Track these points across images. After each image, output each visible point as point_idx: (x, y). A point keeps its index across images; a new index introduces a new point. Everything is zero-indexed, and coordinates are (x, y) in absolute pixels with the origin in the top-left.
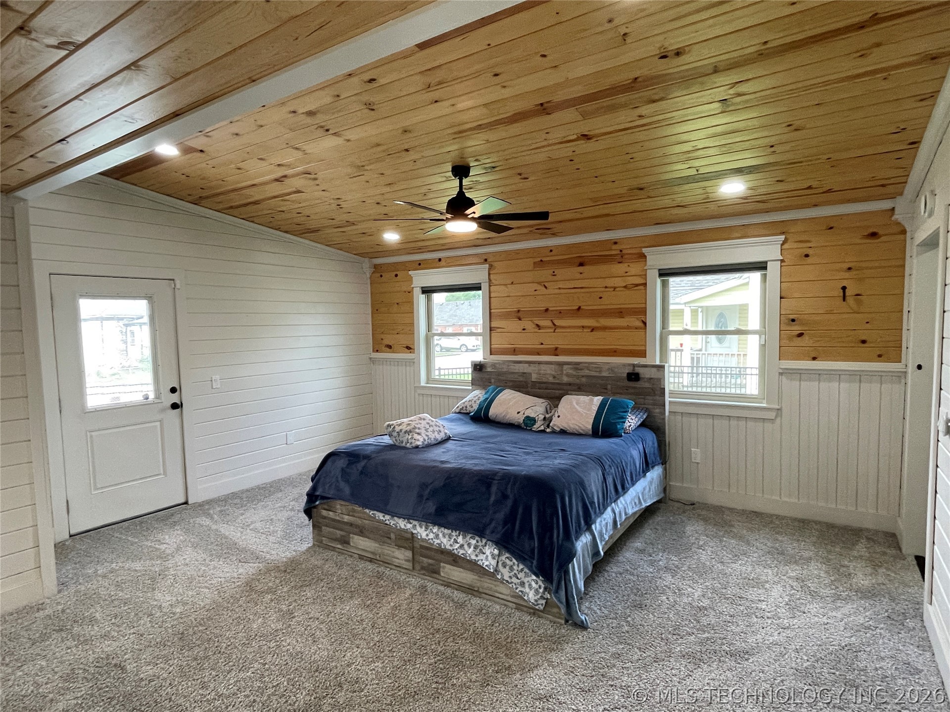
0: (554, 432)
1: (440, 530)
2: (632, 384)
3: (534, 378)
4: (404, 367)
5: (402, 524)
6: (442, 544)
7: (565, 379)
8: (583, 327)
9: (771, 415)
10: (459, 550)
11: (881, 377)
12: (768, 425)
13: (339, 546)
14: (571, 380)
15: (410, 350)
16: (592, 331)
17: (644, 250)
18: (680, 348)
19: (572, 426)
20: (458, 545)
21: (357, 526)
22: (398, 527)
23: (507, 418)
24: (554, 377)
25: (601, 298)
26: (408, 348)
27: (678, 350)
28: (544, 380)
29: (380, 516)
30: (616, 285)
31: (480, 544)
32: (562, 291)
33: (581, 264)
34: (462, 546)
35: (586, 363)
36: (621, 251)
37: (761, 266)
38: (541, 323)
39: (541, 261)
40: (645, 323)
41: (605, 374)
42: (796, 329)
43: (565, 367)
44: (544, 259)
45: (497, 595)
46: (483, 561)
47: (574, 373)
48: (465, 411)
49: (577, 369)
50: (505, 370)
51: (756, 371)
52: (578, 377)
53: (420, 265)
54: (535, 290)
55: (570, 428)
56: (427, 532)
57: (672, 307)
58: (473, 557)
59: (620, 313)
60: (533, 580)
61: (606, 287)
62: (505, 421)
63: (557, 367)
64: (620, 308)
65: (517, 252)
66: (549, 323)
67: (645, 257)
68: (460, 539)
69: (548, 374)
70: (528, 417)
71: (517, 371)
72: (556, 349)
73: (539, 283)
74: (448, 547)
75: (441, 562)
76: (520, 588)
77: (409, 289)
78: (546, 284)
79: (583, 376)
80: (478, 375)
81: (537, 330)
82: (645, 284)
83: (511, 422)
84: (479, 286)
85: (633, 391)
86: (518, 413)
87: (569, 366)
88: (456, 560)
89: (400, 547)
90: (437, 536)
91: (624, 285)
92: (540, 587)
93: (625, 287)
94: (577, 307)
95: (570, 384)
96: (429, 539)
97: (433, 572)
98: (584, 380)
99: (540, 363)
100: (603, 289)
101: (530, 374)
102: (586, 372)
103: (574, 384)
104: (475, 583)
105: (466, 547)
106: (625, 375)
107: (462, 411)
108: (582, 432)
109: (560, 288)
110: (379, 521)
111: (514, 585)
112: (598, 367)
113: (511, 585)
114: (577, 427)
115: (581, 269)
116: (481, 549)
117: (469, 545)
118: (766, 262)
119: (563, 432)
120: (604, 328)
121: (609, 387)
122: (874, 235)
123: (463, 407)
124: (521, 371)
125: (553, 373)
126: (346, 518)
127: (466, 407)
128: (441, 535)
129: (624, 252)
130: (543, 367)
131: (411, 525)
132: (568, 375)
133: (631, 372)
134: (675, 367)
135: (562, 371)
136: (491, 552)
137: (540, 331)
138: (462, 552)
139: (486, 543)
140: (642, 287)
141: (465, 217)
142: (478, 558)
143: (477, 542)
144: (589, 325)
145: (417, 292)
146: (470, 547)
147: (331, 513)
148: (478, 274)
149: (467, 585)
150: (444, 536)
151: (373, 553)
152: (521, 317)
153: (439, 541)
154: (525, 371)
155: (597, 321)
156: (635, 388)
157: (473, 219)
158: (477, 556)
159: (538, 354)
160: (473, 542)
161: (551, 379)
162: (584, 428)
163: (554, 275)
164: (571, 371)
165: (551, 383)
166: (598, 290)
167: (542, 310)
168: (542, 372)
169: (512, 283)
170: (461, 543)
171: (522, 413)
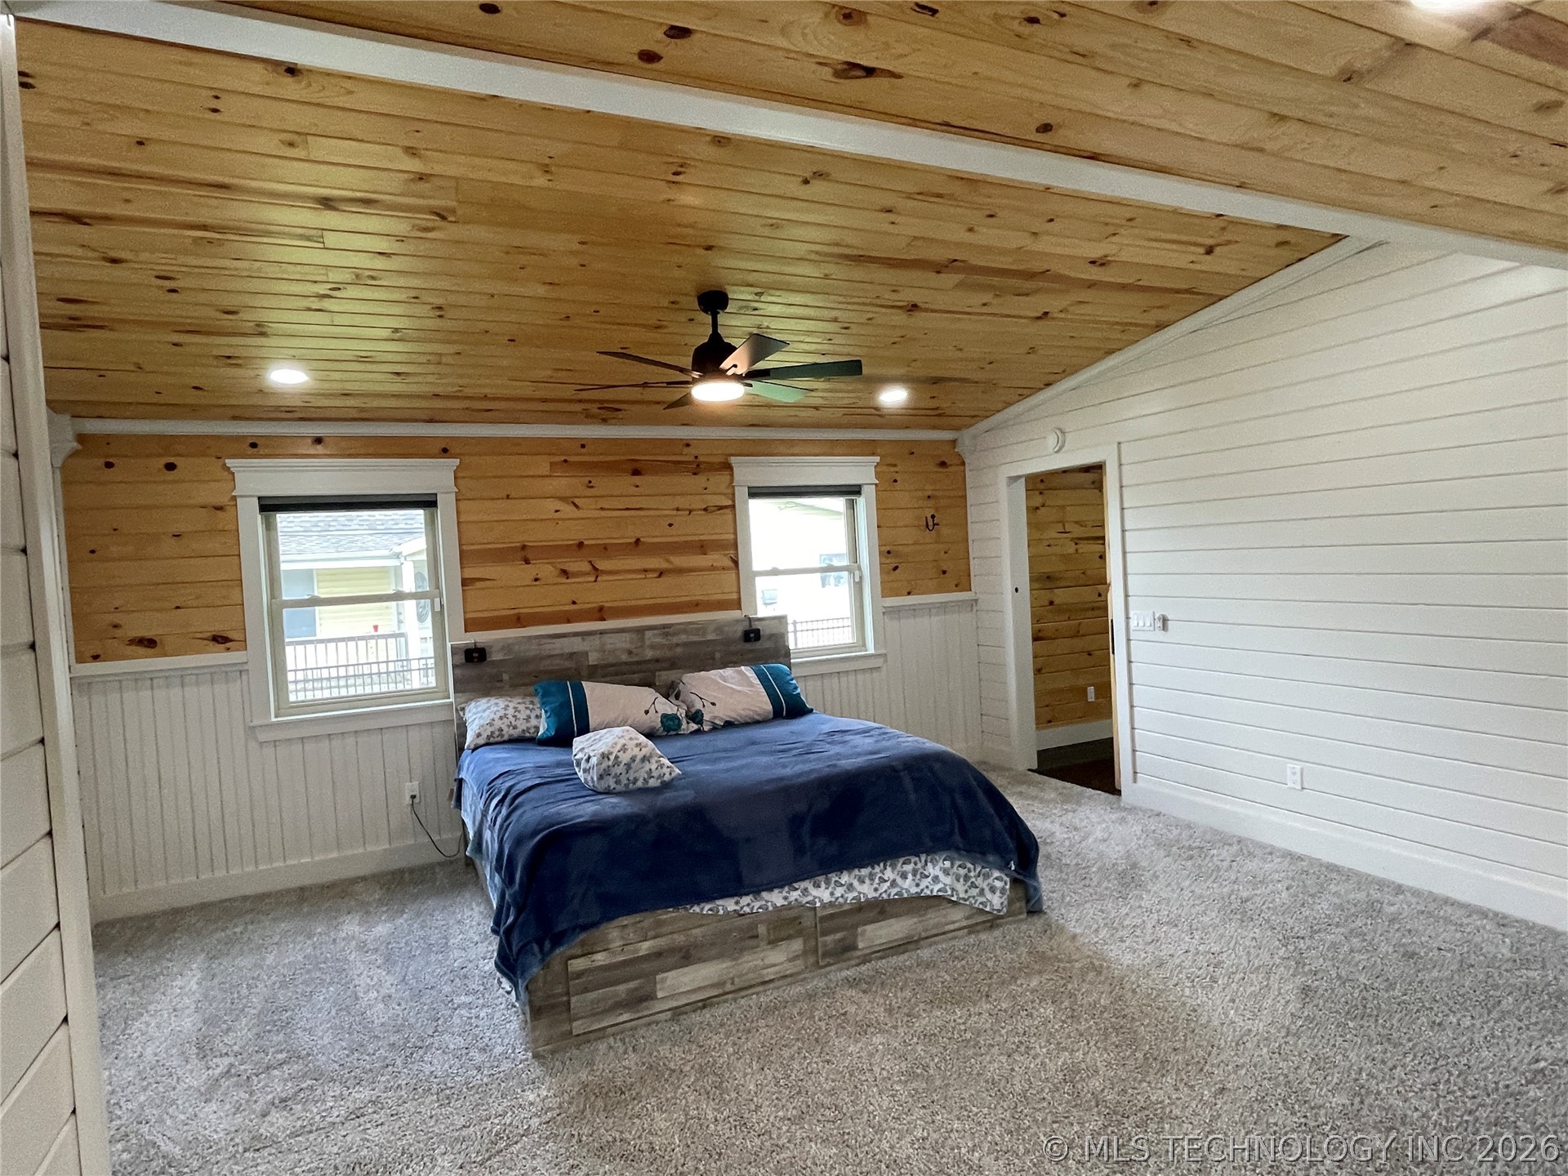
1: (853, 876)
2: (748, 646)
3: (593, 659)
5: (776, 898)
6: (862, 896)
7: (649, 654)
8: (645, 571)
10: (889, 892)
12: (875, 675)
14: (658, 654)
15: (228, 645)
16: (660, 575)
17: (733, 460)
18: (373, 633)
20: (888, 884)
21: (672, 951)
22: (771, 908)
24: (630, 653)
25: (670, 525)
26: (220, 640)
28: (612, 660)
29: (730, 904)
30: (692, 507)
31: (919, 866)
32: (603, 513)
33: (636, 472)
34: (894, 883)
35: (678, 624)
36: (696, 457)
37: (854, 490)
38: (572, 567)
39: (565, 461)
40: (736, 563)
41: (710, 637)
42: (893, 561)
43: (648, 634)
44: (571, 459)
45: (948, 928)
46: (931, 887)
47: (664, 641)
49: (666, 635)
50: (533, 653)
52: (671, 647)
53: (253, 447)
54: (557, 511)
55: (741, 717)
56: (830, 889)
58: (914, 890)
59: (702, 548)
60: (997, 878)
61: (678, 509)
63: (634, 636)
64: (700, 541)
66: (588, 568)
67: (728, 467)
68: (889, 874)
69: (618, 649)
70: (664, 716)
71: (556, 652)
72: (601, 609)
73: (563, 499)
74: (871, 895)
75: (857, 927)
76: (980, 900)
77: (223, 500)
78: (576, 501)
79: (677, 645)
80: (472, 671)
81: (564, 580)
82: (733, 506)
84: (432, 499)
85: (751, 655)
86: (647, 712)
87: (655, 632)
88: (880, 909)
89: (773, 943)
90: (850, 887)
91: (704, 506)
92: (1006, 884)
93: (705, 510)
94: (633, 540)
95: (657, 661)
96: (837, 898)
97: (845, 949)
98: (679, 650)
99: (602, 633)
100: (675, 512)
101: (586, 654)
102: (683, 638)
103: (664, 659)
104: (916, 929)
105: (899, 881)
106: (739, 635)
108: (757, 717)
109: (602, 509)
110: (728, 916)
111: (971, 899)
112: (701, 628)
113: (967, 903)
114: (751, 713)
115: (637, 479)
116: (922, 873)
117: (904, 876)
118: (860, 486)
119: (729, 725)
120: (680, 571)
121: (718, 655)
122: (943, 464)
123: (492, 733)
124: (567, 651)
125: (627, 646)
126: (645, 947)
127: (501, 730)
128: (856, 883)
129: (701, 459)
130: (607, 639)
131: (799, 892)
132: (652, 647)
133: (747, 628)
135: (642, 640)
136: (941, 868)
137: (568, 581)
138: (894, 891)
139: (926, 862)
140: (729, 511)
142: (921, 887)
143: (916, 864)
144: (652, 566)
146: (906, 878)
147: (596, 957)
148: (436, 476)
149: (902, 939)
150: (862, 881)
151: (714, 986)
152: (529, 557)
153: (855, 894)
154: (575, 650)
155: (668, 561)
156: (752, 651)
158: (918, 885)
159: (568, 621)
160: (909, 868)
161: (624, 657)
162: (761, 712)
163: (592, 487)
164: (658, 640)
165: (626, 663)
166: (667, 512)
167: (571, 545)
168: (608, 647)
169: (508, 497)
170: (891, 878)
171: (652, 711)
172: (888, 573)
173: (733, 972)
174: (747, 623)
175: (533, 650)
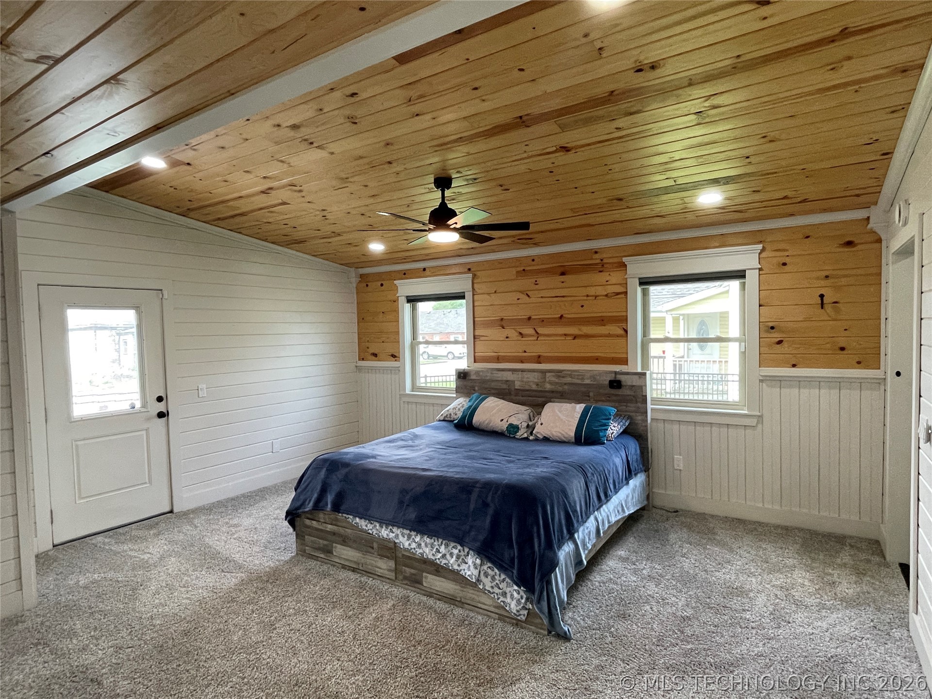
0: (537, 440)
1: (423, 539)
2: (613, 391)
3: (518, 385)
4: (389, 376)
5: (385, 533)
6: (425, 554)
7: (548, 387)
8: (565, 335)
9: (753, 422)
10: (441, 560)
11: (861, 383)
12: (749, 431)
13: (322, 556)
14: (553, 388)
15: (396, 359)
16: (575, 338)
17: (624, 259)
18: (662, 355)
19: (554, 433)
20: (441, 555)
21: (339, 535)
22: (381, 537)
23: (491, 425)
24: (537, 385)
25: (582, 306)
26: (393, 356)
27: (661, 357)
28: (527, 388)
29: (363, 524)
30: (597, 294)
31: (462, 553)
32: (543, 300)
33: (563, 274)
34: (444, 556)
35: (568, 371)
36: (602, 260)
37: (740, 275)
38: (524, 331)
39: (524, 270)
40: (626, 331)
41: (587, 382)
42: (776, 336)
43: (548, 375)
44: (527, 268)
45: (480, 605)
46: (466, 571)
47: (557, 381)
48: (449, 419)
49: (559, 377)
50: (488, 378)
51: (737, 378)
52: (561, 385)
53: (405, 275)
54: (518, 299)
55: (553, 435)
56: (410, 542)
57: (652, 315)
58: (456, 567)
59: (602, 321)
60: (515, 590)
61: (587, 296)
62: (489, 428)
63: (540, 374)
64: (601, 316)
65: (501, 261)
66: (533, 332)
67: (624, 266)
68: (442, 549)
69: (531, 382)
70: (511, 425)
71: (499, 379)
72: (539, 357)
73: (521, 292)
74: (431, 557)
75: (423, 572)
76: (502, 599)
77: (394, 298)
78: (529, 293)
79: (565, 384)
80: (462, 382)
81: (520, 338)
82: (626, 293)
83: (494, 429)
84: (462, 295)
85: (614, 398)
86: (502, 420)
87: (552, 374)
88: (438, 570)
89: (382, 556)
90: (419, 545)
91: (606, 293)
92: (522, 598)
93: (606, 295)
94: (559, 316)
95: (553, 392)
96: (411, 549)
97: (415, 582)
98: (566, 387)
99: (523, 371)
100: (585, 298)
101: (514, 382)
102: (568, 380)
103: (557, 392)
104: (458, 593)
105: (448, 556)
106: (607, 382)
107: (446, 419)
108: (565, 439)
109: (542, 297)
110: (362, 530)
111: (496, 595)
112: (581, 375)
113: (492, 596)
114: (560, 435)
115: (563, 278)
116: (463, 559)
117: (451, 555)
118: (744, 271)
119: (546, 440)
120: (587, 336)
121: (591, 394)
122: (849, 244)
123: (447, 415)
124: (505, 379)
125: (536, 380)
126: (329, 527)
127: (450, 415)
128: (423, 544)
129: (605, 261)
130: (526, 375)
131: (394, 535)
132: (551, 383)
133: (613, 379)
134: (657, 373)
135: (545, 378)
136: (473, 562)
137: (523, 339)
138: (444, 561)
139: (468, 553)
140: (623, 296)
141: (447, 228)
142: (461, 568)
143: (460, 551)
144: (571, 332)
145: (402, 300)
146: (452, 557)
147: (314, 522)
148: (462, 283)
149: (449, 594)
150: (426, 546)
151: (355, 562)
152: (504, 325)
153: (421, 551)
154: (509, 379)
155: (579, 329)
156: (616, 395)
157: (455, 229)
158: (459, 565)
159: (522, 362)
160: (456, 551)
161: (534, 387)
162: (566, 436)
163: (537, 284)
164: (553, 379)
165: (536, 391)
166: (579, 298)
167: (524, 319)
168: (525, 380)
169: (495, 292)
170: (443, 553)
171: (505, 421)
172: (770, 346)
173: (363, 561)
174: (613, 375)
175: (489, 376)
